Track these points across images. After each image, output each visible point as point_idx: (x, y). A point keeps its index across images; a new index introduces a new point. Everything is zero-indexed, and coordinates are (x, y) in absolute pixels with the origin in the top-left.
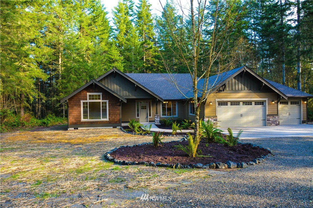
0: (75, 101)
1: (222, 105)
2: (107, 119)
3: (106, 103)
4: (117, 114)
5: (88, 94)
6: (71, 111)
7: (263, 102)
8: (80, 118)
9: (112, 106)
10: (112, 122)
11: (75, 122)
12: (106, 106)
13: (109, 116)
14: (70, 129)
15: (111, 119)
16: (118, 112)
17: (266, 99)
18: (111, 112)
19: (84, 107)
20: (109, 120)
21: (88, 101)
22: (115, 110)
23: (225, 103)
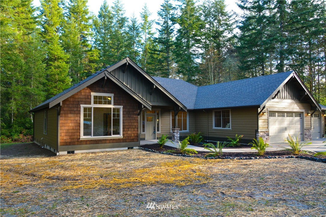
0: (70, 106)
2: (121, 136)
4: (134, 127)
5: (93, 94)
6: (63, 122)
8: (78, 134)
9: (127, 116)
10: (127, 140)
11: (69, 141)
12: (118, 115)
13: (123, 131)
14: (61, 153)
15: (126, 135)
16: (135, 124)
17: (304, 111)
18: (126, 124)
19: (85, 115)
20: (123, 137)
21: (93, 105)
22: (132, 121)
23: (274, 114)
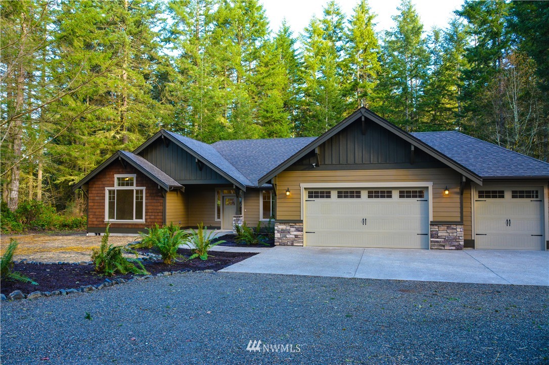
0: (97, 189)
1: (317, 197)
2: (143, 221)
3: (142, 191)
4: (158, 211)
5: (116, 176)
6: (91, 204)
7: (421, 192)
8: (103, 216)
9: (150, 198)
10: (150, 227)
11: (96, 223)
12: (142, 198)
13: (146, 216)
14: (90, 234)
15: (148, 220)
16: (160, 208)
17: (429, 185)
18: (149, 207)
19: (110, 198)
20: (146, 222)
21: (116, 187)
22: (156, 204)
23: (324, 194)
